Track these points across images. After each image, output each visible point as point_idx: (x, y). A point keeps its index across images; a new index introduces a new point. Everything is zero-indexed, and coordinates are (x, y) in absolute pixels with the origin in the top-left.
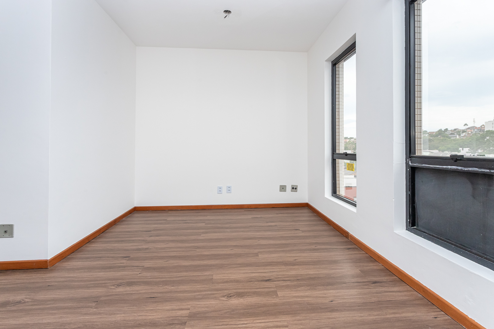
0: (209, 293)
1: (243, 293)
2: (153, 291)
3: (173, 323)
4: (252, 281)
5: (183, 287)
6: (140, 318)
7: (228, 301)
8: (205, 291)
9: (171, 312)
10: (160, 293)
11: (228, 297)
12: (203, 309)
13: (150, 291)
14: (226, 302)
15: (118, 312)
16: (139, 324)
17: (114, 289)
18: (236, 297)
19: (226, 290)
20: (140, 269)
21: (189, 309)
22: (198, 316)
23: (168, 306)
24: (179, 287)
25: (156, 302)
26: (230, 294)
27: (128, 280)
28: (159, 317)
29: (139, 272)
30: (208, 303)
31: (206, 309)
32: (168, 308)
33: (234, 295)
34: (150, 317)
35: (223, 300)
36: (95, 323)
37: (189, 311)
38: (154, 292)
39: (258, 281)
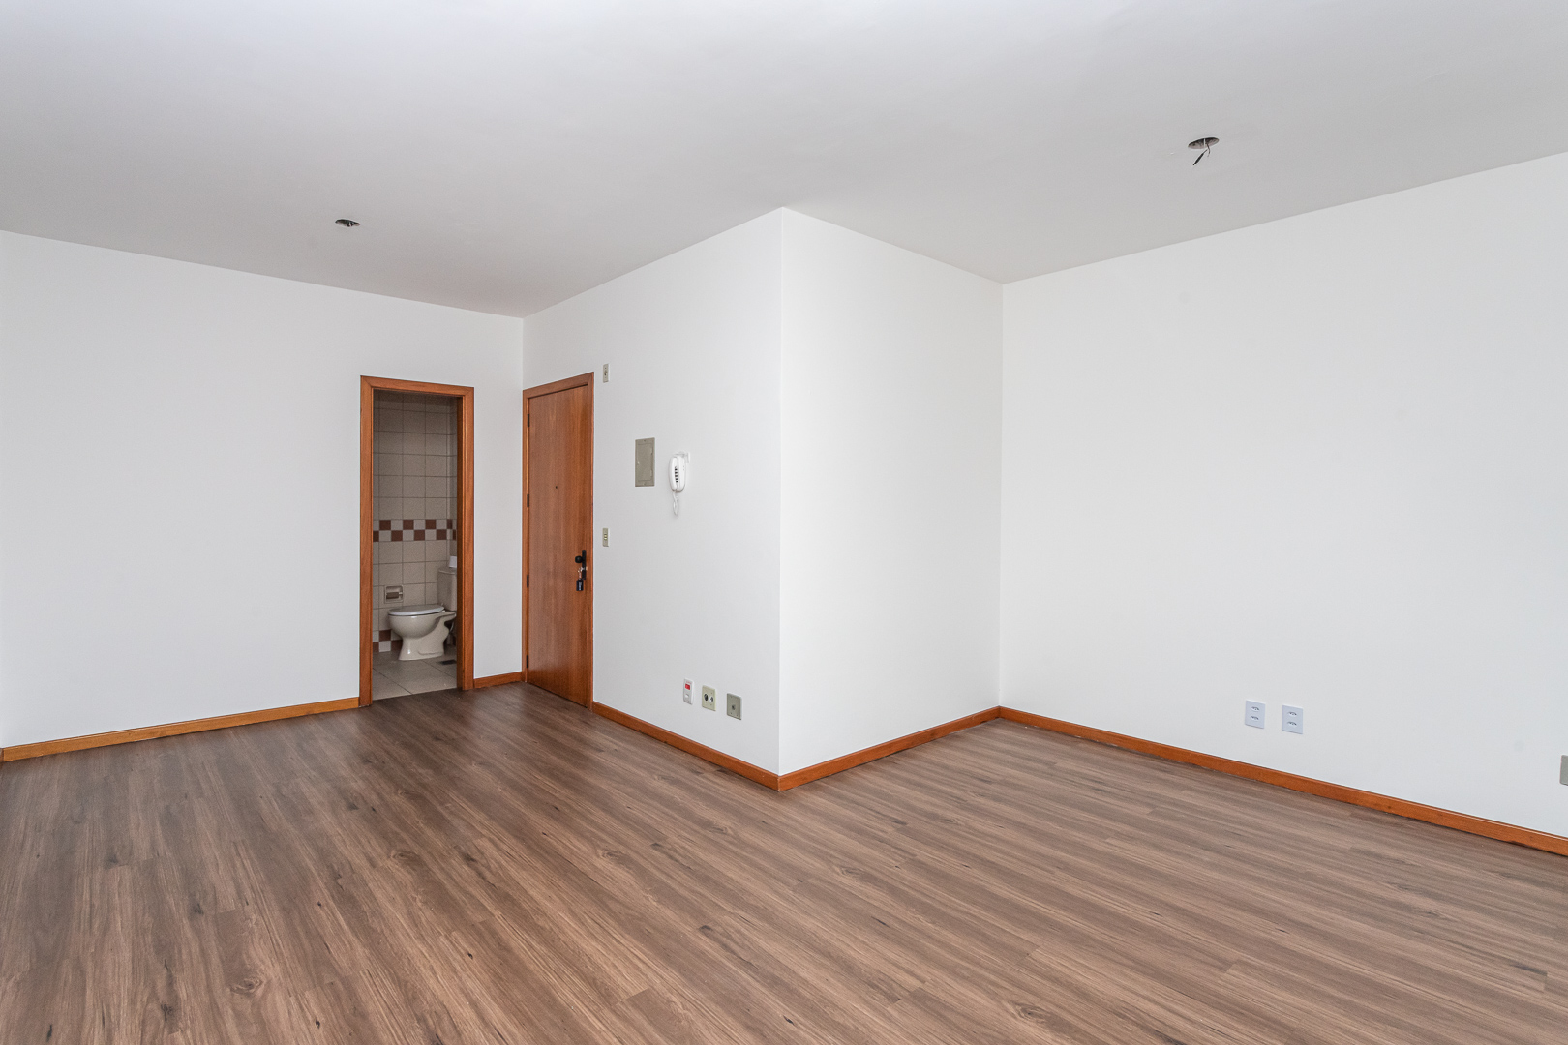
0: (992, 977)
1: (1069, 1025)
2: (893, 912)
3: (878, 987)
4: (1124, 1017)
5: (952, 936)
6: (838, 944)
7: (1015, 1018)
8: (987, 969)
9: (890, 965)
10: (902, 922)
11: (1024, 1010)
12: (949, 1000)
13: (887, 909)
14: (1009, 1017)
15: (815, 915)
16: (829, 953)
17: (838, 874)
18: (1043, 1022)
19: (1035, 994)
20: (904, 858)
21: (923, 982)
22: (929, 1003)
23: (893, 953)
24: (944, 932)
25: (880, 934)
26: (1035, 1008)
27: (868, 869)
28: (866, 962)
29: (898, 864)
30: (971, 994)
31: (955, 1003)
32: (891, 955)
33: (1040, 1017)
34: (852, 953)
35: (1007, 1011)
36: (777, 914)
37: (920, 985)
38: (890, 915)
39: (1144, 1027)
